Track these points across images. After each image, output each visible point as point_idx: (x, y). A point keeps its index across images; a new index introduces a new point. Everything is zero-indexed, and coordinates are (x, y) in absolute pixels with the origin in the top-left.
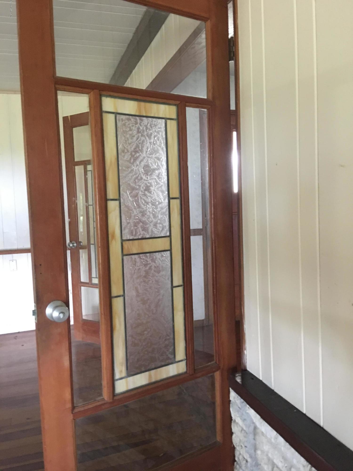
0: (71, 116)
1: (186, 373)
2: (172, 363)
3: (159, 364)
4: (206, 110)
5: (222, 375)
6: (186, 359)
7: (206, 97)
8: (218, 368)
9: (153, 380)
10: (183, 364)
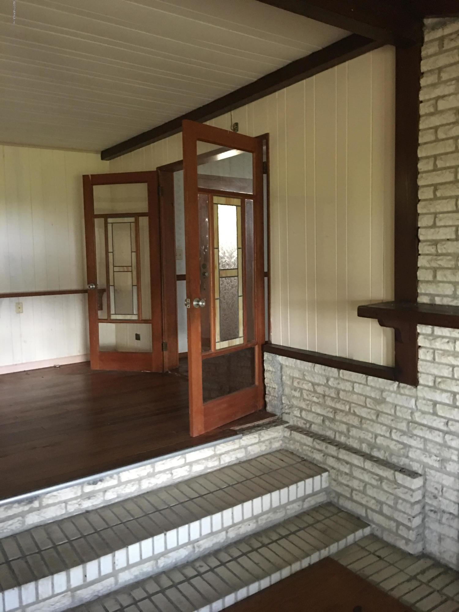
0: (91, 175)
1: (243, 344)
2: (237, 338)
3: (232, 337)
4: (252, 200)
5: (259, 347)
6: (244, 336)
7: (252, 194)
8: (257, 344)
9: (230, 346)
10: (242, 339)
